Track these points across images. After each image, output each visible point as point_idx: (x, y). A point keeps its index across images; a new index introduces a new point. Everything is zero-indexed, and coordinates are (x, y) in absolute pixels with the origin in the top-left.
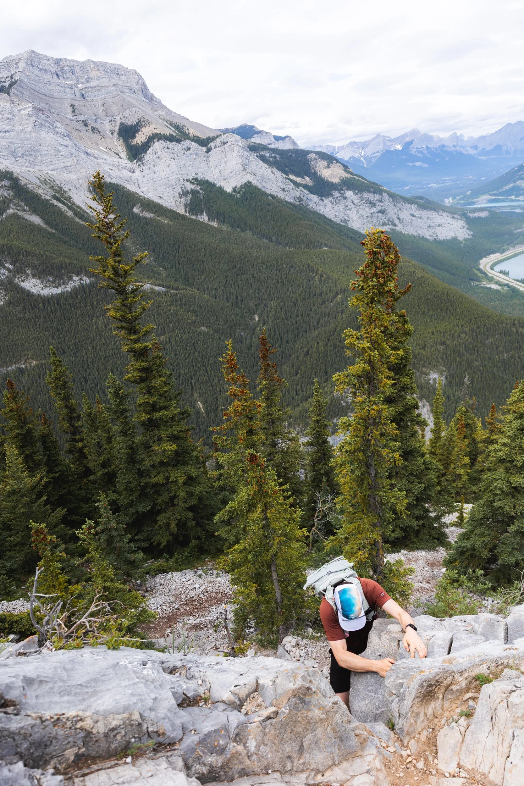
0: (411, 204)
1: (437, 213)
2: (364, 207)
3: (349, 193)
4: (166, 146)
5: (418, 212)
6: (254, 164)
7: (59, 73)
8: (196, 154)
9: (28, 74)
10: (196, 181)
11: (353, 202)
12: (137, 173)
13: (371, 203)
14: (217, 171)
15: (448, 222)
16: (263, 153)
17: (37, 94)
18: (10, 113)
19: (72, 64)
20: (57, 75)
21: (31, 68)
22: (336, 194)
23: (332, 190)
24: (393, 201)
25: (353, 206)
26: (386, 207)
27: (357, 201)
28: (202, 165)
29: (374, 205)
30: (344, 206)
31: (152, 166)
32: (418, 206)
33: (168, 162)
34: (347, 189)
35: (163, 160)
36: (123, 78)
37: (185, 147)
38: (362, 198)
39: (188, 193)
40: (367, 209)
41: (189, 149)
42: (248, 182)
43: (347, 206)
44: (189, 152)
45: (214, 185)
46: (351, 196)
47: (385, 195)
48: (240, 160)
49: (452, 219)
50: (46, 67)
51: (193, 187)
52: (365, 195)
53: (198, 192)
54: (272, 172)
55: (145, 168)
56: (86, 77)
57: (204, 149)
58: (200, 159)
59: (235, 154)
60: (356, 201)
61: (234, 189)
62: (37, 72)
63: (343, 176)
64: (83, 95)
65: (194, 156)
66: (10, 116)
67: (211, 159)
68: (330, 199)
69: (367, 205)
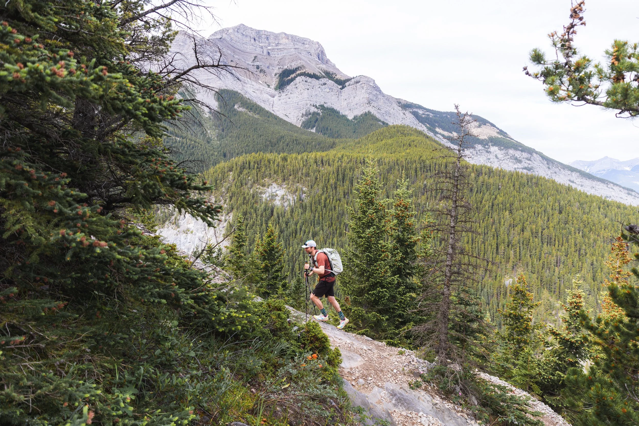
0: (572, 171)
1: (605, 185)
2: (507, 162)
3: (494, 149)
4: (304, 80)
5: (579, 180)
6: (382, 101)
7: (256, 38)
8: (330, 89)
9: (232, 36)
10: (322, 107)
11: (496, 156)
12: (276, 97)
13: (516, 159)
14: (345, 103)
15: (621, 196)
16: (416, 110)
17: (233, 48)
18: (183, 42)
19: (269, 34)
20: (255, 39)
21: (236, 33)
22: (479, 147)
23: (475, 144)
24: (548, 164)
25: (496, 160)
26: (534, 166)
27: (502, 156)
28: (333, 98)
29: (520, 162)
30: (485, 158)
31: (289, 93)
32: (580, 174)
33: (302, 91)
34: (492, 145)
35: (299, 90)
36: (307, 46)
37: (322, 83)
38: (507, 154)
39: (310, 114)
40: (510, 164)
41: (325, 84)
42: (369, 112)
43: (489, 159)
44: (324, 86)
45: (338, 113)
46: (495, 151)
47: (534, 155)
48: (367, 96)
49: (627, 195)
50: (248, 34)
51: (316, 110)
52: (511, 152)
53: (318, 114)
54: (404, 114)
55: (283, 94)
56: (277, 42)
57: (340, 87)
58: (332, 93)
59: (364, 91)
60: (500, 156)
61: (355, 118)
62: (240, 36)
63: (493, 135)
64: (269, 53)
65: (328, 90)
66: (182, 44)
67: (343, 94)
68: (471, 150)
69: (511, 160)
